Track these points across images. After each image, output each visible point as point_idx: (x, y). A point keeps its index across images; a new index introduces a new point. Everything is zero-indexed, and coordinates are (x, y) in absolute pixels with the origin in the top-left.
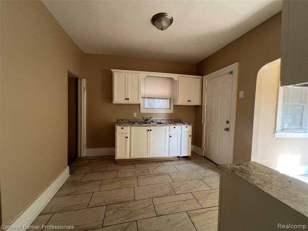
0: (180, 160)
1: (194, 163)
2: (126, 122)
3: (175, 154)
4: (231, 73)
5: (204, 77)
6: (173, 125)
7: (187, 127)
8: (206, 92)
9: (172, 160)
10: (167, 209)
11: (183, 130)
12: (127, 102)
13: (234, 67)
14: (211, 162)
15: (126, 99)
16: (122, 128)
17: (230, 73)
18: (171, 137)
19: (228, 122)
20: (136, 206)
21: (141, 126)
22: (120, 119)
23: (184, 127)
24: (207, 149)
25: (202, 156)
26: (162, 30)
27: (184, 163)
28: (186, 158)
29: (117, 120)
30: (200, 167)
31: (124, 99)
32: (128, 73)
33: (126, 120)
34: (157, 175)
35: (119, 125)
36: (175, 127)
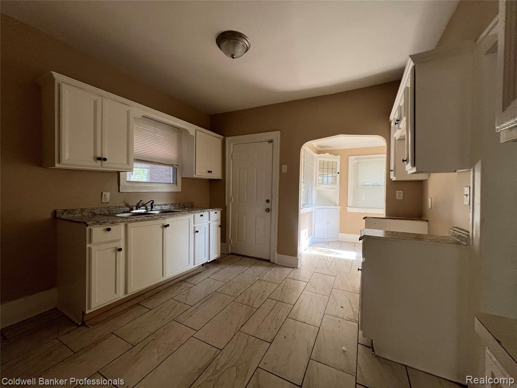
0: (208, 268)
1: (230, 265)
2: (84, 216)
3: (202, 261)
4: (271, 141)
5: (228, 139)
6: (200, 212)
7: (216, 213)
8: (232, 160)
9: (198, 272)
10: (269, 328)
11: (212, 218)
12: (98, 166)
13: (276, 136)
14: (245, 258)
15: (99, 159)
16: (109, 230)
17: (269, 142)
18: (197, 232)
19: (268, 201)
20: (232, 354)
21: (150, 220)
22: (66, 210)
23: (212, 212)
24: (237, 241)
25: (228, 254)
26: (233, 58)
27: (219, 271)
28: (215, 262)
29: (55, 212)
30: (241, 267)
31: (92, 160)
32: (103, 96)
33: (82, 210)
34: (205, 301)
35: (98, 223)
36: (202, 215)
